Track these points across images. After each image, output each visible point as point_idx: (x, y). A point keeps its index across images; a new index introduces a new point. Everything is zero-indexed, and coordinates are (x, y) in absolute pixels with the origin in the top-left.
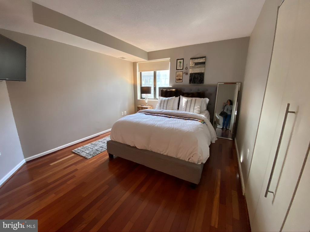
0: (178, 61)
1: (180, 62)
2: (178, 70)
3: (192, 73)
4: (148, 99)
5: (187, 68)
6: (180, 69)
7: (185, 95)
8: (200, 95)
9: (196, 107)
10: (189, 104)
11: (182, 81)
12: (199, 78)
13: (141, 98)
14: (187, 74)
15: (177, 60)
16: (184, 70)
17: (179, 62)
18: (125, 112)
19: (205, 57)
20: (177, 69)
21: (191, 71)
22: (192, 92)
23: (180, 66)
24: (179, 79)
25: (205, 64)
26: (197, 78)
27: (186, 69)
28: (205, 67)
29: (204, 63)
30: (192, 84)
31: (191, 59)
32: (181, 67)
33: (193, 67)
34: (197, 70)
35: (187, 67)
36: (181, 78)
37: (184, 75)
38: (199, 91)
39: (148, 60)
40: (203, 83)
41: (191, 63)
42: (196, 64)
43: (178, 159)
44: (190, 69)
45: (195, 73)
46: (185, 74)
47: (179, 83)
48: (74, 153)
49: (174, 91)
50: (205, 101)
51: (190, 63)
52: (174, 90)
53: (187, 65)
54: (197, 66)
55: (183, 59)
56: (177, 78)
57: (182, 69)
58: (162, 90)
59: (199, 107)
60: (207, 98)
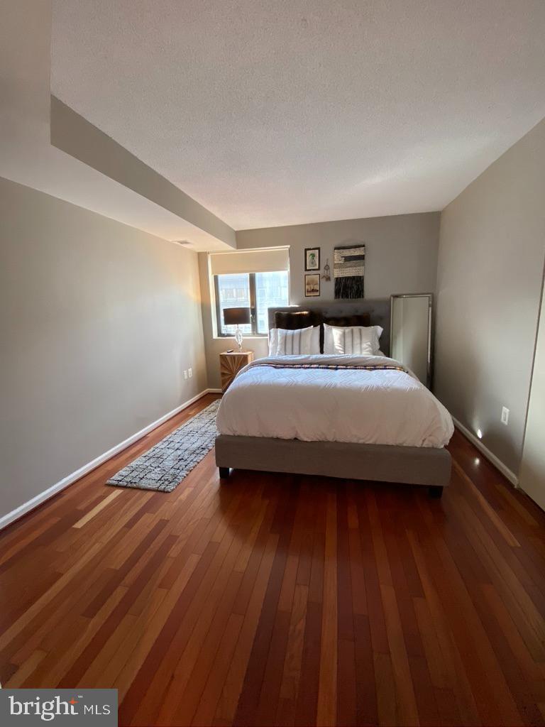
0: (309, 253)
1: (313, 255)
2: (310, 270)
3: (340, 278)
4: (244, 336)
5: (327, 268)
6: (314, 270)
7: (331, 322)
8: (362, 320)
9: (364, 345)
10: (348, 340)
11: (318, 294)
12: (355, 287)
13: (220, 334)
14: (328, 279)
15: (306, 250)
16: (322, 272)
17: (311, 254)
18: (190, 370)
19: (364, 246)
20: (306, 270)
21: (337, 273)
22: (343, 315)
23: (312, 263)
24: (313, 291)
25: (364, 259)
26: (350, 288)
27: (327, 270)
28: (364, 265)
29: (361, 258)
30: (341, 299)
31: (335, 249)
32: (316, 265)
33: (339, 266)
34: (350, 272)
35: (327, 265)
36: (317, 287)
37: (323, 281)
38: (359, 314)
39: (237, 248)
40: (363, 297)
41: (337, 257)
42: (348, 259)
43: (400, 447)
44: (335, 270)
45: (346, 278)
46: (325, 279)
47: (313, 299)
48: (118, 486)
49: (306, 315)
50: (376, 332)
51: (335, 256)
52: (305, 312)
53: (327, 260)
54: (348, 264)
55: (319, 249)
56: (307, 287)
57: (319, 269)
58: (277, 314)
59: (369, 343)
60: (379, 327)
